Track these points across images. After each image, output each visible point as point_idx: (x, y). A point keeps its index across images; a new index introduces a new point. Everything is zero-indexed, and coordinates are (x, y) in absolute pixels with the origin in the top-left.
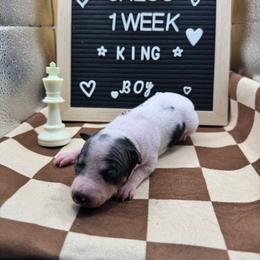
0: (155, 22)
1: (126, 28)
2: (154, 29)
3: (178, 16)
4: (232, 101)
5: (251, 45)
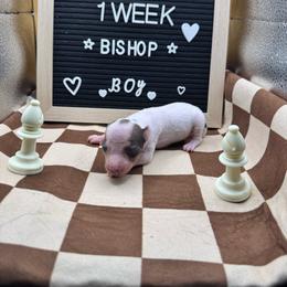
1: (117, 19)
4: (227, 102)
5: (251, 45)
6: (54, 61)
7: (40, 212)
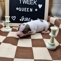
0: (31, 2)
2: (31, 4)
3: (36, 1)
6: (9, 12)
7: (8, 49)
